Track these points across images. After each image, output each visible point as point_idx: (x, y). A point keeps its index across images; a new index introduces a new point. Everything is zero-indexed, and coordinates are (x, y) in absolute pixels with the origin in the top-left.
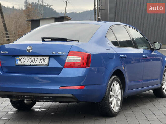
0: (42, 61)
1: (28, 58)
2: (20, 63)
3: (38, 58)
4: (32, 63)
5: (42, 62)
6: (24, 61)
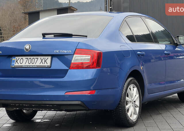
0: (43, 61)
1: (26, 58)
2: (17, 64)
3: (38, 58)
4: (31, 64)
5: (44, 63)
6: (21, 63)
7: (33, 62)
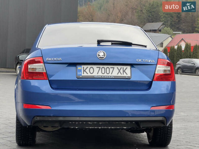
0: (121, 71)
1: (97, 67)
2: (85, 74)
3: (114, 68)
4: (106, 74)
5: (122, 74)
6: (92, 73)
7: (108, 72)
